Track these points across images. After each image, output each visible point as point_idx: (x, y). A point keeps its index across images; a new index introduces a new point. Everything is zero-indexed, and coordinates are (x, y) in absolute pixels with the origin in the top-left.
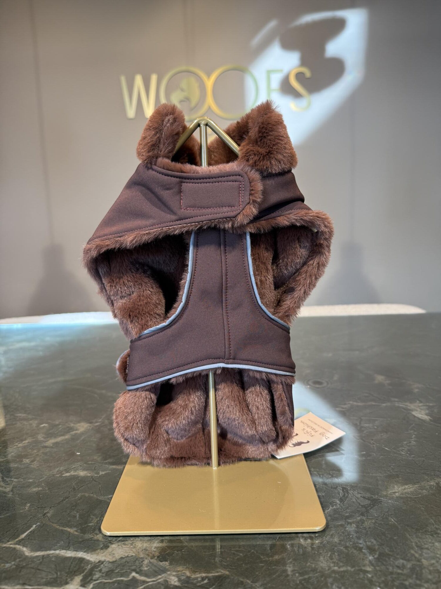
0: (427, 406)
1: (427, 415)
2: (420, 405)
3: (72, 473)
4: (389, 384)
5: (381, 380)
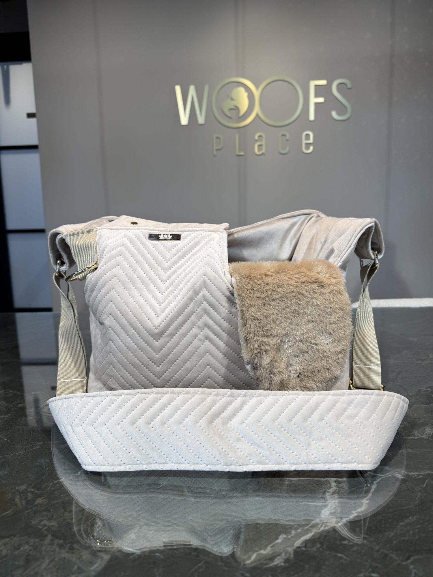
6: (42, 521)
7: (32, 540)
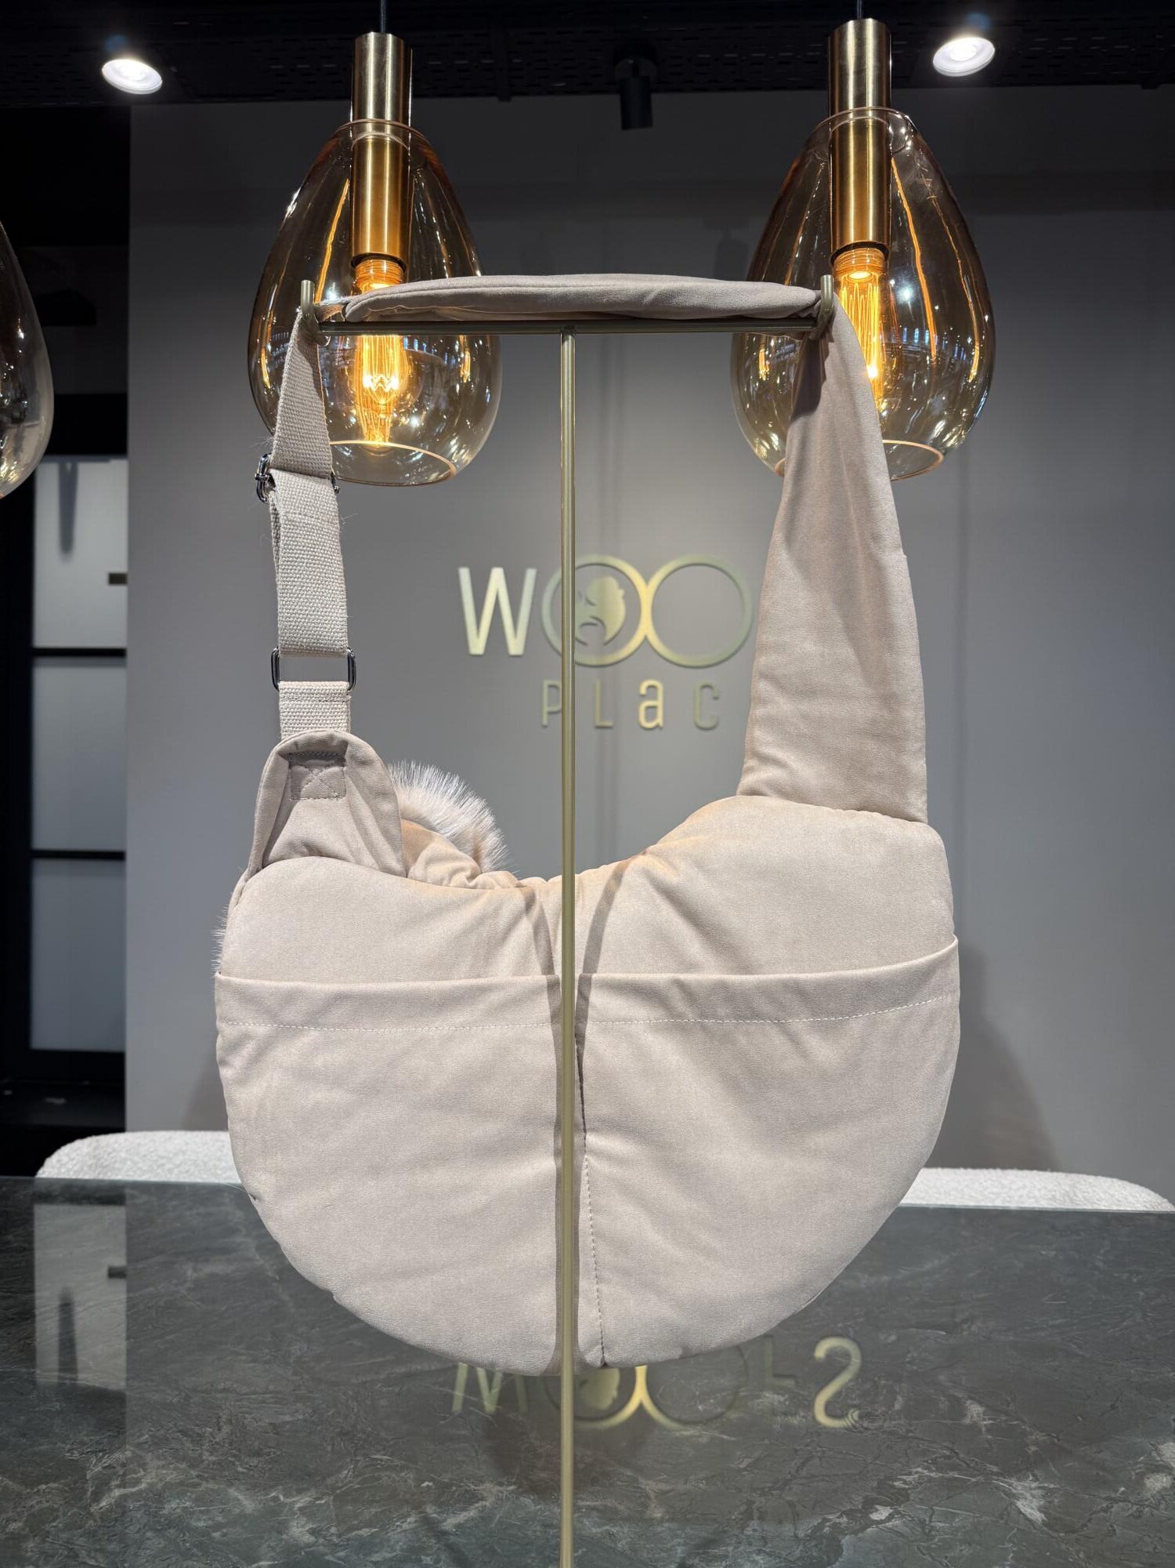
0: (1044, 1488)
1: (1040, 1512)
2: (1034, 1485)
4: (989, 1429)
5: (976, 1419)
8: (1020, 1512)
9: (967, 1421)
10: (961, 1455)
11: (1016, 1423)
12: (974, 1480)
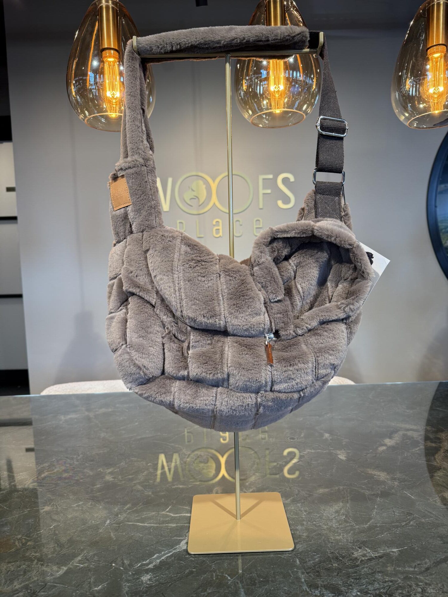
0: (347, 452)
1: (345, 457)
2: (344, 451)
3: (176, 486)
4: (331, 439)
5: (327, 437)
6: (31, 553)
7: (27, 563)
8: (339, 458)
9: (324, 438)
10: (321, 446)
11: (339, 437)
12: (325, 452)
